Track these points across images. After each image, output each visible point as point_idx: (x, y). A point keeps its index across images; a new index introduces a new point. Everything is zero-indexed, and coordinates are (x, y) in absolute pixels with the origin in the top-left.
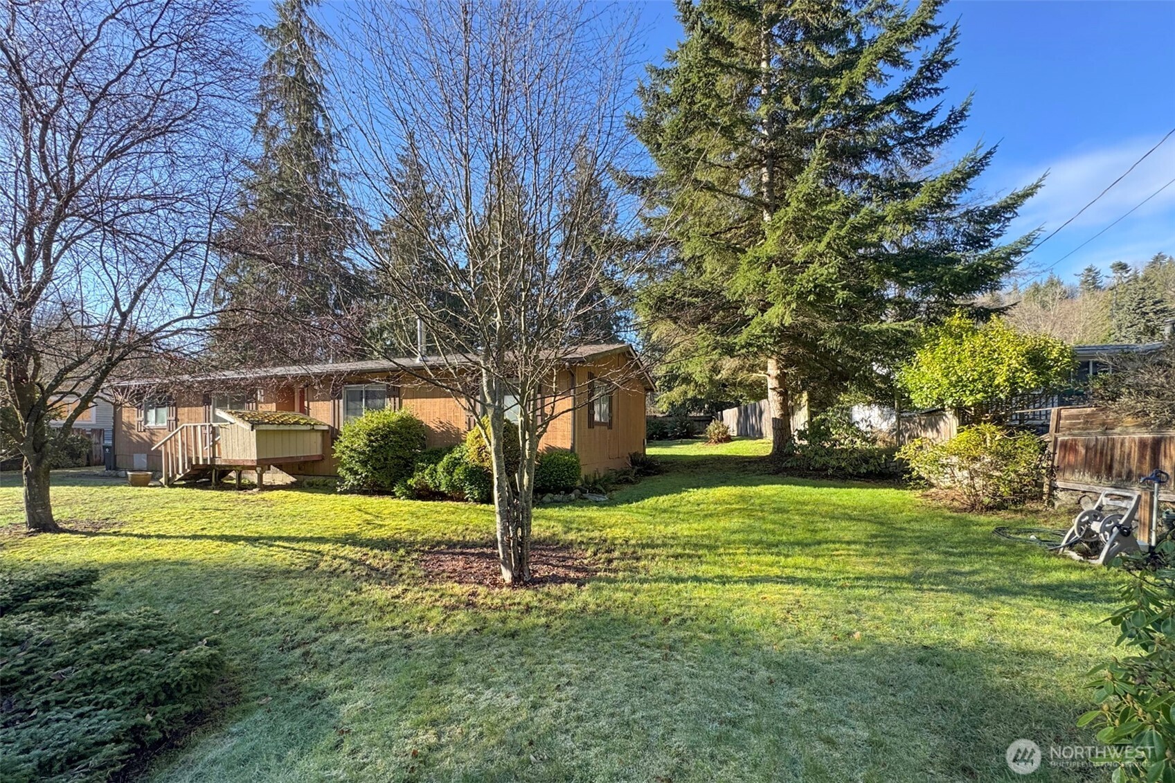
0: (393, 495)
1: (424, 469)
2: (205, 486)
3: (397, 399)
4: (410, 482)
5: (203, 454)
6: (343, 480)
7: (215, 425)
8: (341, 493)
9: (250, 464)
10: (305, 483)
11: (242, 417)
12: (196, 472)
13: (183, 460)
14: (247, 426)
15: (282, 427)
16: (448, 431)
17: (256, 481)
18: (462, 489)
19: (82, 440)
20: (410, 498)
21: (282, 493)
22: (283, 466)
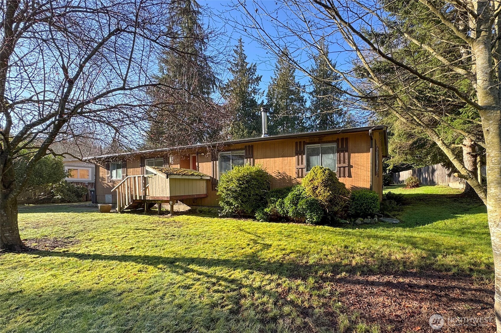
0: (254, 218)
1: (275, 202)
2: (141, 213)
3: (252, 159)
4: (267, 210)
5: (139, 193)
6: (222, 209)
7: (146, 176)
8: (221, 217)
9: (166, 199)
10: (197, 210)
11: (161, 170)
12: (136, 204)
13: (128, 197)
14: (164, 176)
15: (184, 177)
16: (284, 178)
17: (169, 209)
18: (303, 215)
19: (83, 188)
20: (266, 220)
21: (185, 217)
22: (184, 200)
